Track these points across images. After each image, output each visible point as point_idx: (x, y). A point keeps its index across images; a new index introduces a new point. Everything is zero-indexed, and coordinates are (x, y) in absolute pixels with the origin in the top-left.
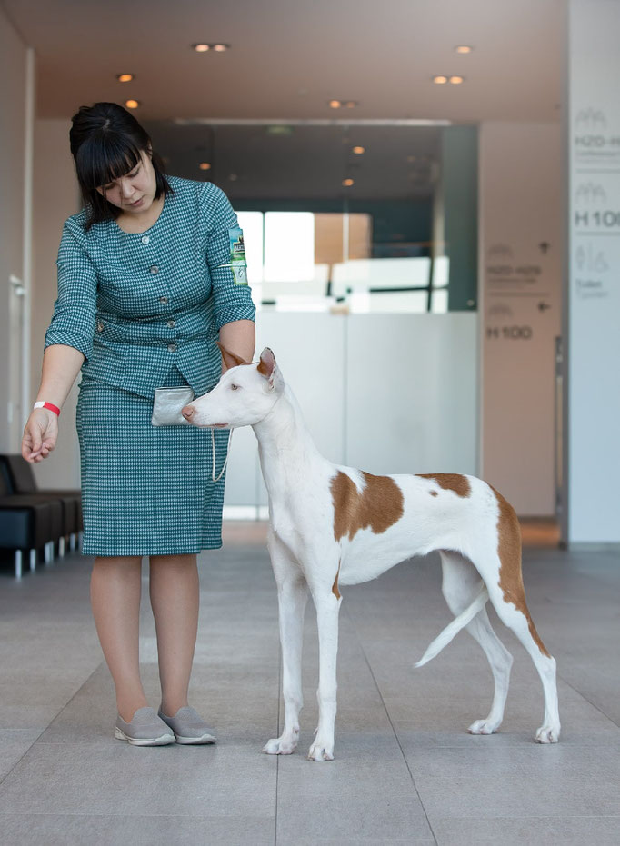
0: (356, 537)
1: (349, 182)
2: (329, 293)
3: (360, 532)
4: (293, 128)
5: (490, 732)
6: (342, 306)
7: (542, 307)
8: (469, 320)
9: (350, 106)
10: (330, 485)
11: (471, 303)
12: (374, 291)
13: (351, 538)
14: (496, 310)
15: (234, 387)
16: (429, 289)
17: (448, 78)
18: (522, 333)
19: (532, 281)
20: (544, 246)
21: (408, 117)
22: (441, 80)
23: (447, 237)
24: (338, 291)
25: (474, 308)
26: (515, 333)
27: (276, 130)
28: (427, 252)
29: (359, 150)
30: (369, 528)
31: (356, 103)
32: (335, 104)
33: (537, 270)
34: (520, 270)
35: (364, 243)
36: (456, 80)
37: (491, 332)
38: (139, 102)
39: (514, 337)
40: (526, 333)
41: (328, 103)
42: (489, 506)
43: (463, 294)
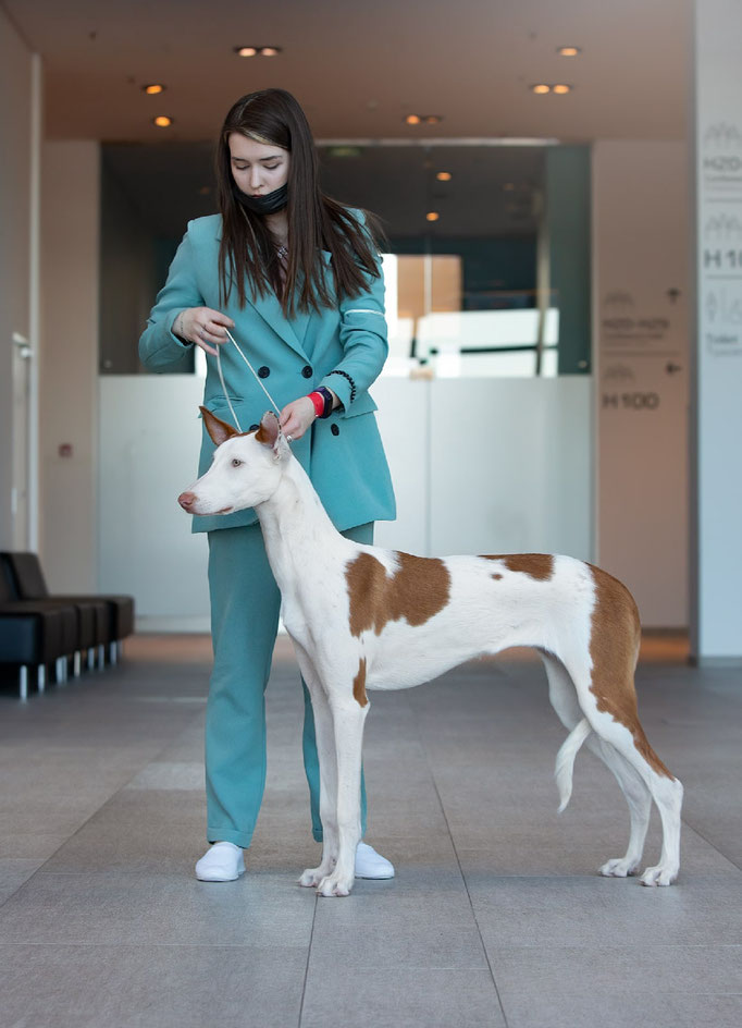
0: (385, 630)
1: (432, 217)
2: (413, 354)
3: (391, 625)
4: (361, 149)
5: (624, 874)
6: (425, 369)
7: (671, 369)
8: (580, 384)
9: (432, 122)
10: (345, 570)
11: (583, 364)
12: (465, 351)
13: (378, 632)
14: (612, 374)
15: (236, 463)
16: (537, 348)
17: (551, 87)
18: (647, 401)
19: (658, 337)
20: (673, 293)
21: (504, 135)
22: (542, 89)
23: (553, 284)
24: (422, 352)
25: (587, 371)
26: (638, 401)
27: (341, 153)
28: (531, 303)
29: (444, 177)
30: (403, 620)
31: (439, 118)
32: (413, 120)
33: (664, 323)
34: (644, 323)
35: (454, 293)
36: (561, 90)
37: (608, 401)
38: (171, 120)
39: (637, 407)
40: (651, 401)
41: (405, 118)
42: (580, 590)
43: (575, 355)
